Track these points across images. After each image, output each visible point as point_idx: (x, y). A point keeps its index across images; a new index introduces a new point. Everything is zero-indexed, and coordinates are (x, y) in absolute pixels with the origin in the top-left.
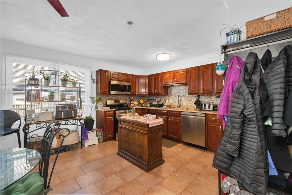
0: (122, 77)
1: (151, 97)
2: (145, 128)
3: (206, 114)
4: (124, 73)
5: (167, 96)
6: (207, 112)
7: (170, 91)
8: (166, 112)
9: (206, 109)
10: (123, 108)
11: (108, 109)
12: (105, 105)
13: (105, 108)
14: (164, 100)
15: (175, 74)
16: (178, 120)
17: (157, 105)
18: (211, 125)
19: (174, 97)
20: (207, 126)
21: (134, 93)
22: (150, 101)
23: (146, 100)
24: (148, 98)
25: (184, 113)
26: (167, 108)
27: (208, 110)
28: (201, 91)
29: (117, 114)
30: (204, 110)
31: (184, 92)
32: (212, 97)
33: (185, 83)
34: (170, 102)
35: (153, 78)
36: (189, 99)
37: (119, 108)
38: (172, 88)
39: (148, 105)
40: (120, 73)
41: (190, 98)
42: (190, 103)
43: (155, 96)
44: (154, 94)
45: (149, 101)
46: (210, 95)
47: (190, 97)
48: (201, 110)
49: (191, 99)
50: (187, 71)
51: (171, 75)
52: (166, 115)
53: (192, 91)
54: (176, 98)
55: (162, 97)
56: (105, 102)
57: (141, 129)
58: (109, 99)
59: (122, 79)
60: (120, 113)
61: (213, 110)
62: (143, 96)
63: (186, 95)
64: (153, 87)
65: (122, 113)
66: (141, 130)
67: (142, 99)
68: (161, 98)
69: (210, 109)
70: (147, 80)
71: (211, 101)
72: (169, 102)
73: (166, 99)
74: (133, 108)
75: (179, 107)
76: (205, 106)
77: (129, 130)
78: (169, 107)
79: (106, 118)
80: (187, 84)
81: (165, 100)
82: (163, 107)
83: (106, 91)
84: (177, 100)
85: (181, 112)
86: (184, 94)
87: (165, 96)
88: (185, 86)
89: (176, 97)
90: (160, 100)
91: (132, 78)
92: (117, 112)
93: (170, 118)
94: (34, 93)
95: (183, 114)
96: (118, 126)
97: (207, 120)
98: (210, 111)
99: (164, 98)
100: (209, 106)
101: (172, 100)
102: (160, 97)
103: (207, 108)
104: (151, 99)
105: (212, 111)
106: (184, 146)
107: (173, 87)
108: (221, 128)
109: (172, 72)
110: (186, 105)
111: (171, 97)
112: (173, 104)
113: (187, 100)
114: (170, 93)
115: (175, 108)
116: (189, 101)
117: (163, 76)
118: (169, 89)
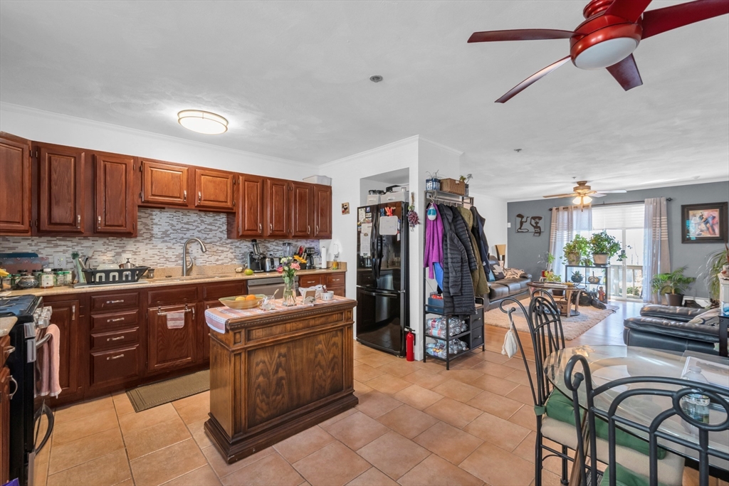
7: (146, 224)
15: (197, 176)
19: (160, 245)
25: (256, 282)
28: (268, 231)
31: (199, 231)
33: (228, 209)
34: (144, 260)
35: (77, 165)
36: (215, 249)
38: (151, 215)
41: (220, 246)
42: (217, 260)
44: (83, 231)
49: (221, 249)
50: (235, 179)
53: (248, 230)
54: (169, 248)
55: (101, 242)
63: (206, 239)
64: (77, 202)
73: (124, 251)
80: (233, 211)
88: (202, 214)
99: (111, 248)
101: (151, 252)
104: (11, 252)
110: (207, 264)
111: (147, 244)
112: (159, 267)
113: (209, 253)
114: (145, 231)
115: (171, 276)
116: (215, 253)
117: (141, 171)
118: (140, 218)
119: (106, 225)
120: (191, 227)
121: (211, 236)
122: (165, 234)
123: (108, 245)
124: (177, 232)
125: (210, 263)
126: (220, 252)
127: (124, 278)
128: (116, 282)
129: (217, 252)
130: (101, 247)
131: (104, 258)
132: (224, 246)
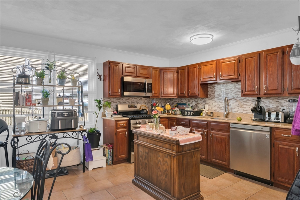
0: (140, 71)
1: (182, 101)
2: (174, 147)
3: (271, 128)
4: (142, 66)
5: (207, 99)
6: (273, 125)
7: (212, 91)
8: (205, 124)
9: (271, 120)
10: (141, 116)
11: (119, 117)
12: (116, 112)
13: (116, 116)
14: (202, 105)
15: (220, 65)
16: (224, 135)
17: (192, 112)
18: (280, 146)
19: (218, 101)
20: (274, 146)
21: (156, 95)
22: (181, 106)
23: (175, 105)
24: (177, 102)
25: (235, 126)
26: (207, 116)
27: (275, 122)
28: (263, 91)
29: (132, 125)
30: (267, 121)
31: (234, 93)
32: (282, 101)
33: (235, 79)
34: (212, 108)
35: (185, 72)
36: (242, 104)
37: (135, 116)
38: (214, 87)
39: (178, 112)
40: (137, 66)
41: (245, 102)
42: (244, 110)
43: (188, 99)
44: (186, 95)
45: (179, 106)
46: (279, 98)
47: (244, 100)
48: (263, 120)
49: (246, 103)
50: (240, 59)
51: (214, 66)
52: (205, 129)
53: (247, 91)
54: (221, 102)
55: (200, 100)
56: (116, 107)
57: (167, 147)
58: (121, 104)
59: (140, 74)
60: (137, 123)
61: (283, 121)
62: (170, 99)
63: (237, 97)
64: (185, 85)
65: (140, 123)
66: (168, 149)
67: (168, 104)
68: (197, 102)
69: (279, 120)
70: (176, 75)
71: (280, 107)
72: (210, 108)
73: (206, 104)
74: (156, 116)
75: (227, 116)
76: (270, 115)
77: (150, 148)
78: (210, 115)
79: (118, 130)
80: (239, 80)
81: (204, 105)
82: (200, 116)
83: (116, 91)
84: (222, 105)
85: (229, 123)
86: (234, 95)
87: (204, 99)
88: (235, 83)
89: (221, 101)
90: (196, 104)
91: (153, 72)
92: (132, 122)
93: (212, 132)
94: (24, 94)
95: (232, 127)
96: (134, 142)
97: (272, 137)
98: (279, 122)
99: (202, 102)
100: (277, 115)
101: (214, 104)
102: (196, 100)
103: (273, 118)
104: (182, 103)
105: (282, 123)
106: (234, 177)
107: (216, 85)
108: (297, 150)
109: (215, 62)
110: (238, 112)
111: (213, 100)
112: (217, 112)
113: (239, 106)
114: (212, 94)
115: (219, 117)
116: (242, 106)
117: (200, 69)
118: (211, 88)
119: (191, 93)
120: (230, 91)
122: (219, 95)
125: (240, 112)
126: (245, 105)
127: (192, 115)
128: (189, 115)
129: (243, 105)
130: (199, 102)
131: (200, 106)
132: (248, 102)
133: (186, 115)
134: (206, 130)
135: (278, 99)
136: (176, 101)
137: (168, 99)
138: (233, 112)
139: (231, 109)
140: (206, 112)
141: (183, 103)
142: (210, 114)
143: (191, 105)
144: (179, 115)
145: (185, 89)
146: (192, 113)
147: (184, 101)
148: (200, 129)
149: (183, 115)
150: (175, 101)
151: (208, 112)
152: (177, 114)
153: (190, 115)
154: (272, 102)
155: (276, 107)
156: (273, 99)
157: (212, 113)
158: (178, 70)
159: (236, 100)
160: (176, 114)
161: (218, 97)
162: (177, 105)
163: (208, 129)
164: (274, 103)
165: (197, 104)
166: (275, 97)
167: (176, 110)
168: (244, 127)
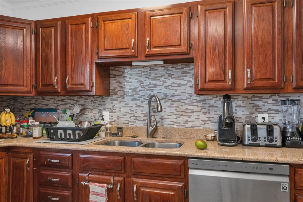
1: (46, 103)
7: (119, 83)
9: (258, 142)
14: (96, 111)
16: (170, 188)
17: (76, 132)
19: (131, 103)
22: (44, 116)
23: (26, 112)
24: (32, 106)
27: (266, 146)
30: (250, 145)
31: (166, 87)
32: (260, 103)
33: (183, 53)
34: (119, 118)
35: (55, 33)
36: (184, 108)
38: (123, 72)
39: (37, 131)
41: (189, 105)
42: (187, 122)
43: (60, 98)
44: (59, 90)
45: (38, 114)
46: (254, 96)
49: (191, 108)
51: (131, 23)
52: (117, 174)
53: (210, 81)
54: (139, 106)
55: (90, 100)
63: (173, 95)
64: (55, 65)
67: (8, 110)
68: (82, 105)
69: (274, 143)
71: (256, 114)
72: (115, 118)
73: (104, 109)
76: (255, 131)
78: (116, 135)
80: (190, 57)
81: (100, 111)
84: (143, 112)
86: (167, 91)
87: (100, 99)
88: (170, 66)
89: (139, 103)
93: (137, 183)
98: (274, 147)
99: (96, 105)
100: (270, 132)
101: (123, 110)
102: (82, 101)
103: (262, 139)
104: (45, 108)
109: (133, 15)
110: (175, 126)
111: (120, 102)
112: (130, 126)
113: (177, 113)
114: (119, 89)
115: (136, 137)
116: (183, 113)
117: (97, 27)
118: (115, 76)
119: (73, 84)
120: (158, 83)
121: (179, 92)
122: (135, 91)
123: (94, 103)
124: (146, 90)
125: (179, 124)
126: (190, 111)
127: (77, 137)
128: (69, 140)
129: (186, 111)
130: (89, 105)
131: (92, 114)
132: (195, 104)
133: (61, 139)
134: (118, 176)
135: (253, 99)
136: (31, 104)
137: (10, 98)
138: (164, 126)
139: (160, 120)
140: (107, 129)
141: (48, 107)
142: (116, 132)
143: (69, 113)
144: (39, 137)
145: (56, 74)
146: (79, 134)
147: (51, 103)
148: (102, 175)
149: (52, 139)
150: (29, 102)
151: (110, 128)
152: (34, 136)
153: (72, 137)
154: (242, 106)
155: (248, 113)
156: (244, 99)
157: (120, 129)
158: (36, 26)
159: (170, 102)
160: (31, 136)
161: (133, 95)
162: (34, 113)
163: (125, 175)
164: (245, 107)
165: (84, 109)
166: (247, 95)
167: (30, 124)
168: (226, 166)
